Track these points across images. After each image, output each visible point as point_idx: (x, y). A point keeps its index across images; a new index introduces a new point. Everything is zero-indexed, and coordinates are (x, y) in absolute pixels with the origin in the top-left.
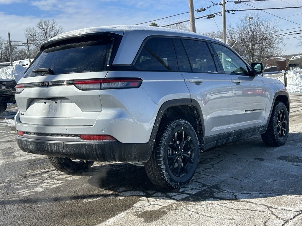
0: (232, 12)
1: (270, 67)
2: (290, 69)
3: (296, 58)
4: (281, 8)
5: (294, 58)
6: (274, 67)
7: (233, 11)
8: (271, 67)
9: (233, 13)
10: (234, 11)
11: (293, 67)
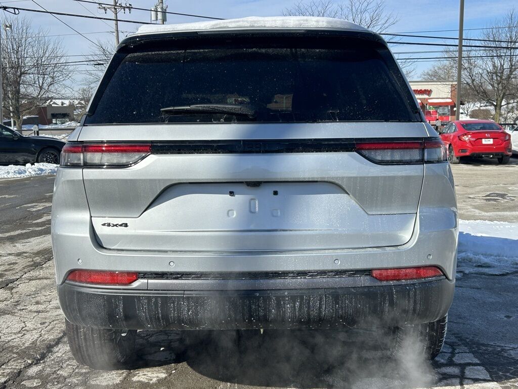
0: (12, 11)
1: (28, 116)
2: (53, 122)
3: (54, 103)
4: (86, 17)
5: (51, 103)
6: (33, 116)
7: (14, 8)
8: (30, 116)
9: (15, 14)
10: (17, 9)
11: (57, 118)
